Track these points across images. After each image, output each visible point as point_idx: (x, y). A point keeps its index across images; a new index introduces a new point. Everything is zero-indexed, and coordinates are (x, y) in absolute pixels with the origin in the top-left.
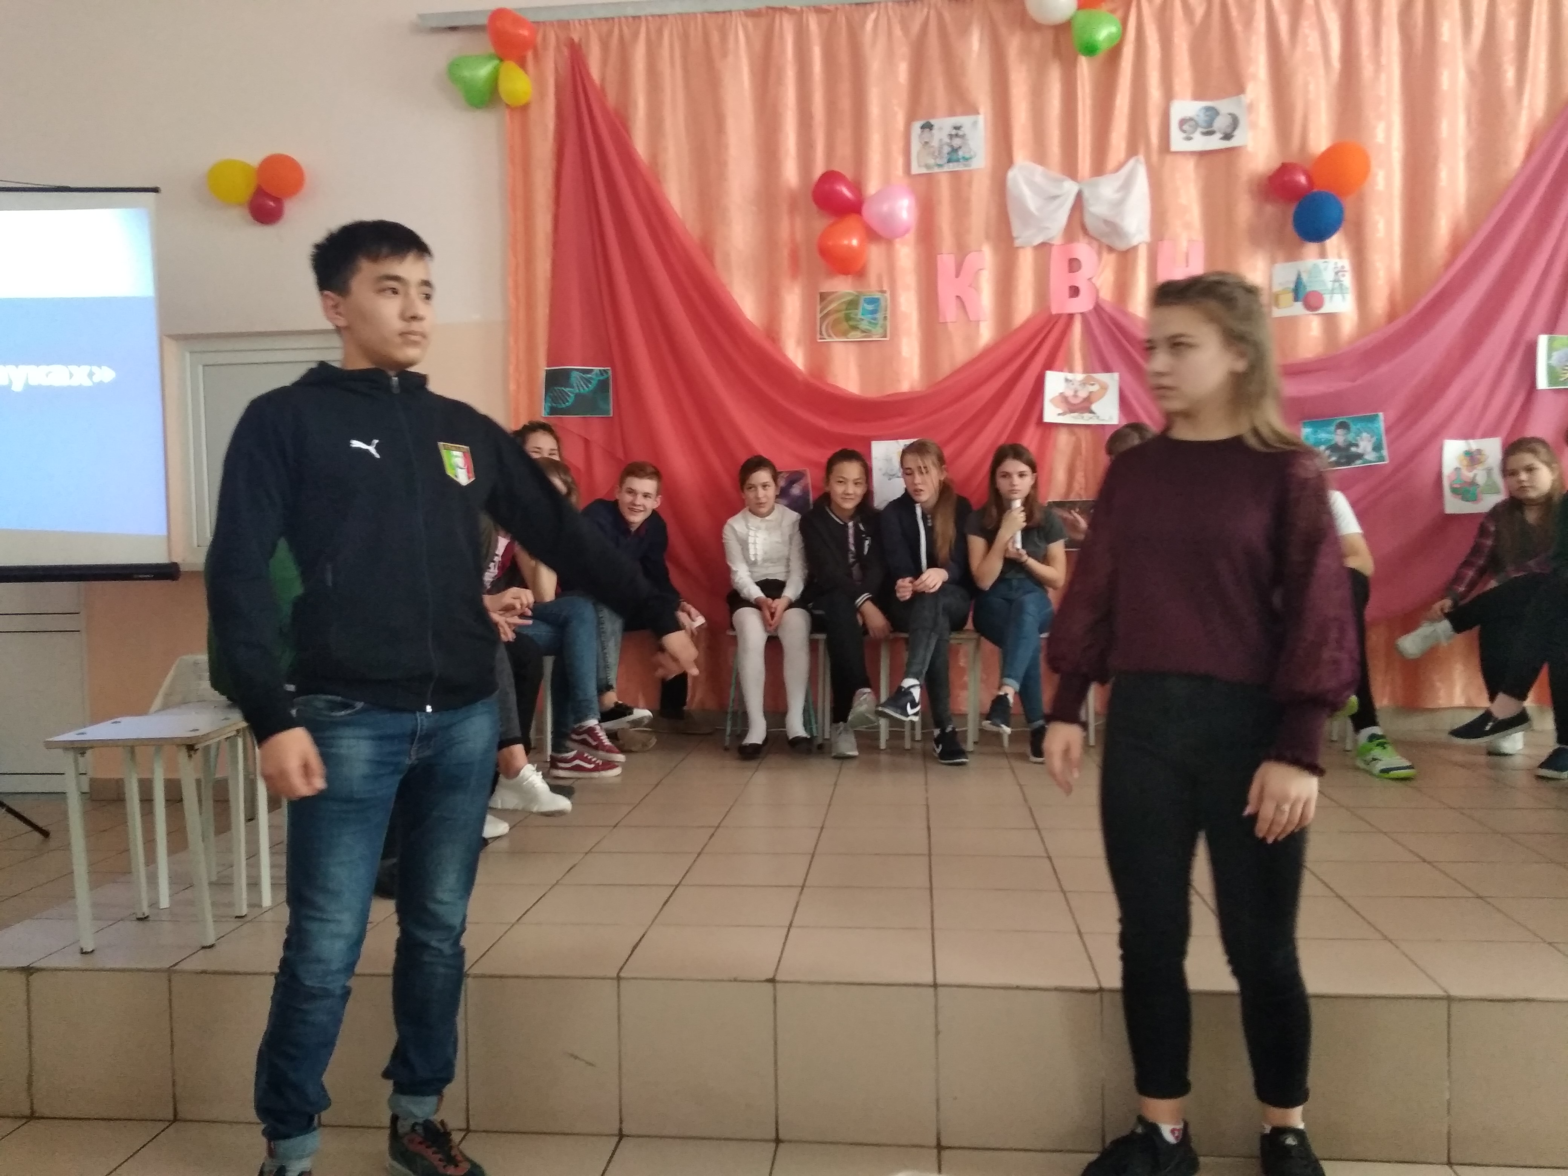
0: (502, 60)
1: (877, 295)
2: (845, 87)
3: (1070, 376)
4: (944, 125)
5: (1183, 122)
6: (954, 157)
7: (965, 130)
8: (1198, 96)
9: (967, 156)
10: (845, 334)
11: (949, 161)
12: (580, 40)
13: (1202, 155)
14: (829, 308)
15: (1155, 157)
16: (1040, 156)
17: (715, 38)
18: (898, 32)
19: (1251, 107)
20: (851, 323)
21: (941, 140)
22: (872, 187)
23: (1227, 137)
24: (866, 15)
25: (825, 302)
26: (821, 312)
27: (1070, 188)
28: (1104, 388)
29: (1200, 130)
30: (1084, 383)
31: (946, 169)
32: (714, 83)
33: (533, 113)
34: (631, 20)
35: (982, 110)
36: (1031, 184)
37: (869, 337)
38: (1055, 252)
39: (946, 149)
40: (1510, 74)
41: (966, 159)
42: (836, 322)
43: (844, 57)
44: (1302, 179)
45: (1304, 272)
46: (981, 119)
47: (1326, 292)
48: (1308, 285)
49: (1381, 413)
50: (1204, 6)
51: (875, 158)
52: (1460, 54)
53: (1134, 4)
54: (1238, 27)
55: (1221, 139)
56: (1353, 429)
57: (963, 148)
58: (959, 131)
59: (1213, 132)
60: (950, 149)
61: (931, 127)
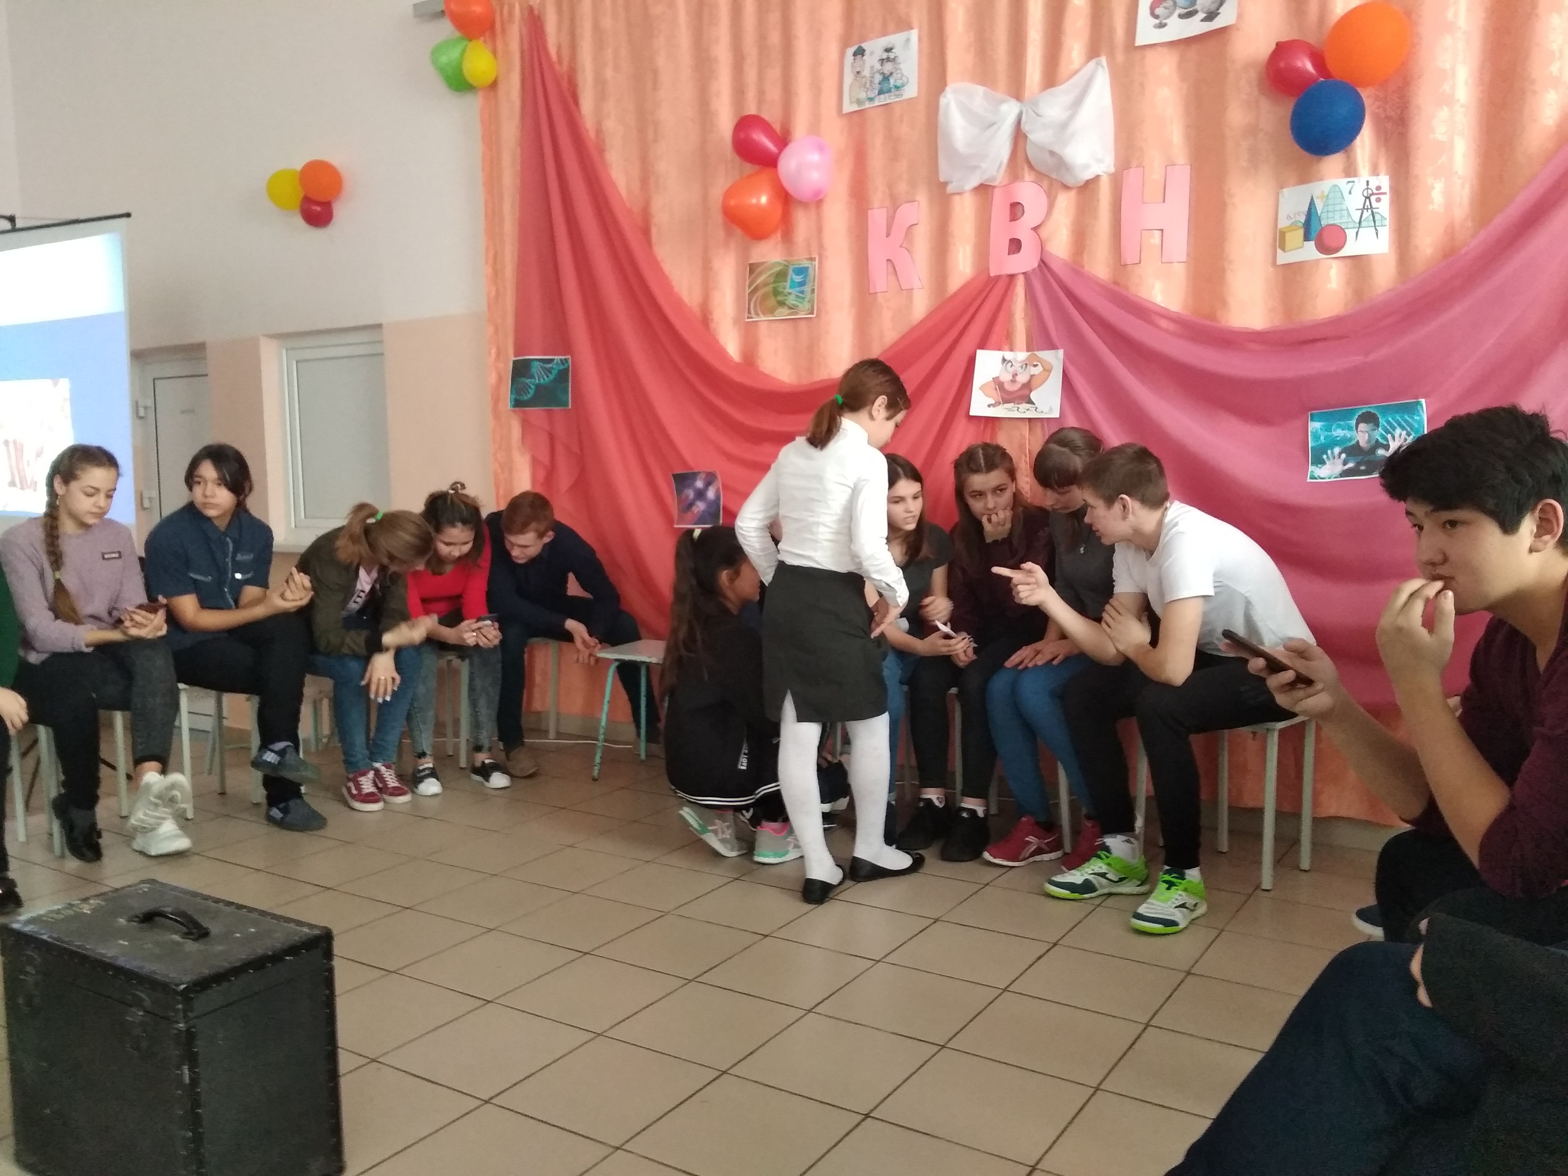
0: (468, 41)
1: (806, 264)
3: (1009, 355)
4: (875, 47)
5: (1156, 4)
7: (897, 51)
9: (899, 83)
10: (771, 311)
11: (881, 92)
12: (539, 5)
13: (1184, 44)
14: (759, 281)
15: (1120, 57)
16: (983, 72)
20: (780, 298)
21: (872, 67)
23: (1211, 16)
25: (753, 276)
26: (749, 287)
27: (1010, 110)
28: (1048, 370)
29: (1179, 11)
30: (1026, 365)
31: (877, 103)
33: (501, 89)
35: (915, 22)
36: (966, 112)
37: (796, 313)
38: (998, 195)
39: (878, 78)
41: (897, 88)
42: (765, 297)
44: (1307, 64)
45: (1317, 198)
46: (914, 34)
47: (1350, 225)
48: (1324, 216)
49: (1423, 401)
51: (802, 99)
55: (1202, 21)
56: (1382, 421)
57: (894, 75)
58: (890, 54)
59: (1195, 12)
60: (881, 77)
61: (863, 53)
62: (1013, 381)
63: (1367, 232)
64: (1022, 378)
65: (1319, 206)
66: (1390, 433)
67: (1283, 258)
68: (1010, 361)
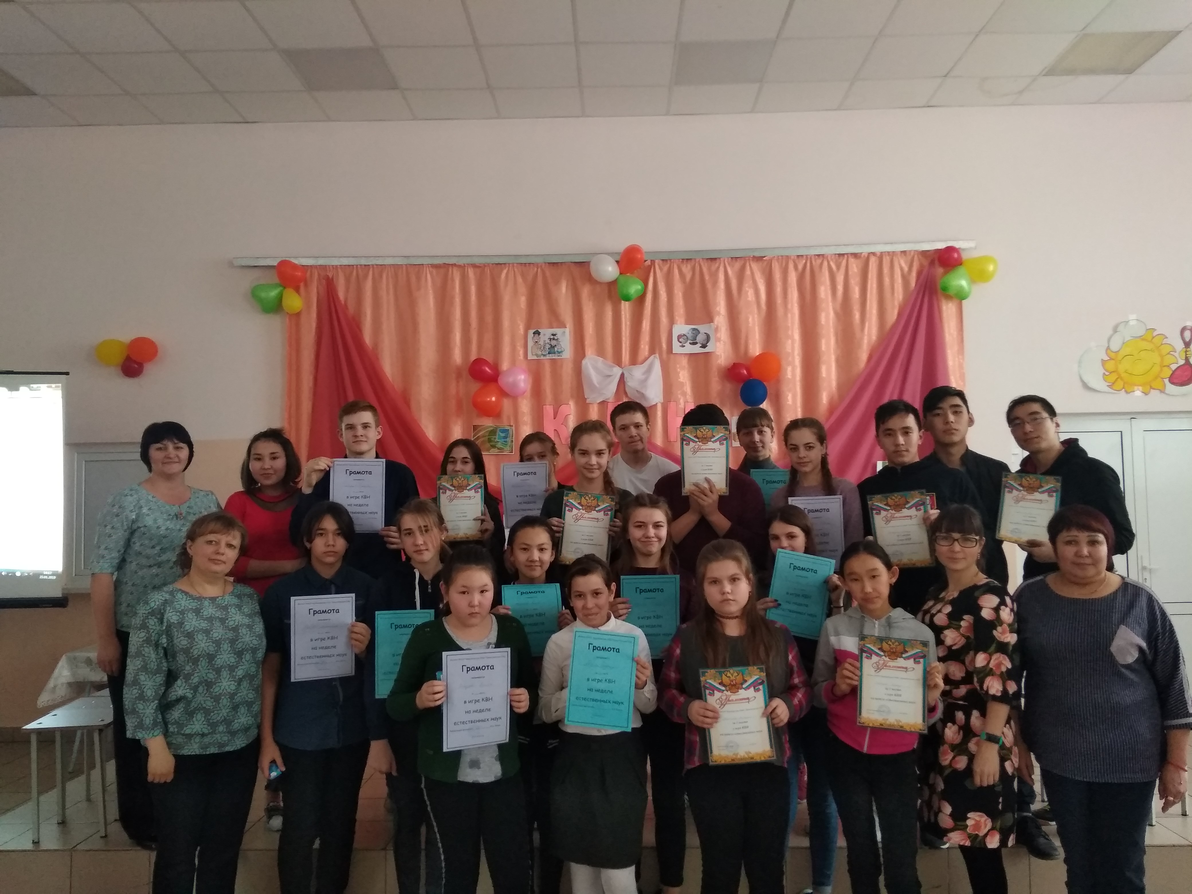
0: (285, 288)
1: (507, 428)
2: (489, 310)
4: (546, 333)
5: (679, 337)
6: (552, 351)
7: (558, 336)
8: (688, 323)
9: (560, 350)
11: (549, 353)
12: (333, 276)
13: (691, 355)
14: (479, 435)
15: (665, 355)
16: (600, 352)
17: (413, 279)
18: (520, 280)
19: (717, 330)
20: (492, 444)
22: (505, 366)
23: (704, 346)
24: (502, 271)
25: (476, 431)
27: (617, 371)
29: (689, 341)
32: (412, 304)
33: (304, 319)
34: (363, 267)
35: (568, 325)
36: (596, 368)
37: (503, 452)
39: (548, 346)
40: (857, 316)
41: (559, 353)
43: (488, 292)
44: (745, 372)
46: (567, 330)
50: (691, 273)
51: (506, 350)
52: (831, 304)
53: (652, 271)
54: (709, 286)
55: (700, 347)
57: (557, 346)
58: (555, 337)
59: (696, 343)
60: (550, 346)
61: (539, 333)
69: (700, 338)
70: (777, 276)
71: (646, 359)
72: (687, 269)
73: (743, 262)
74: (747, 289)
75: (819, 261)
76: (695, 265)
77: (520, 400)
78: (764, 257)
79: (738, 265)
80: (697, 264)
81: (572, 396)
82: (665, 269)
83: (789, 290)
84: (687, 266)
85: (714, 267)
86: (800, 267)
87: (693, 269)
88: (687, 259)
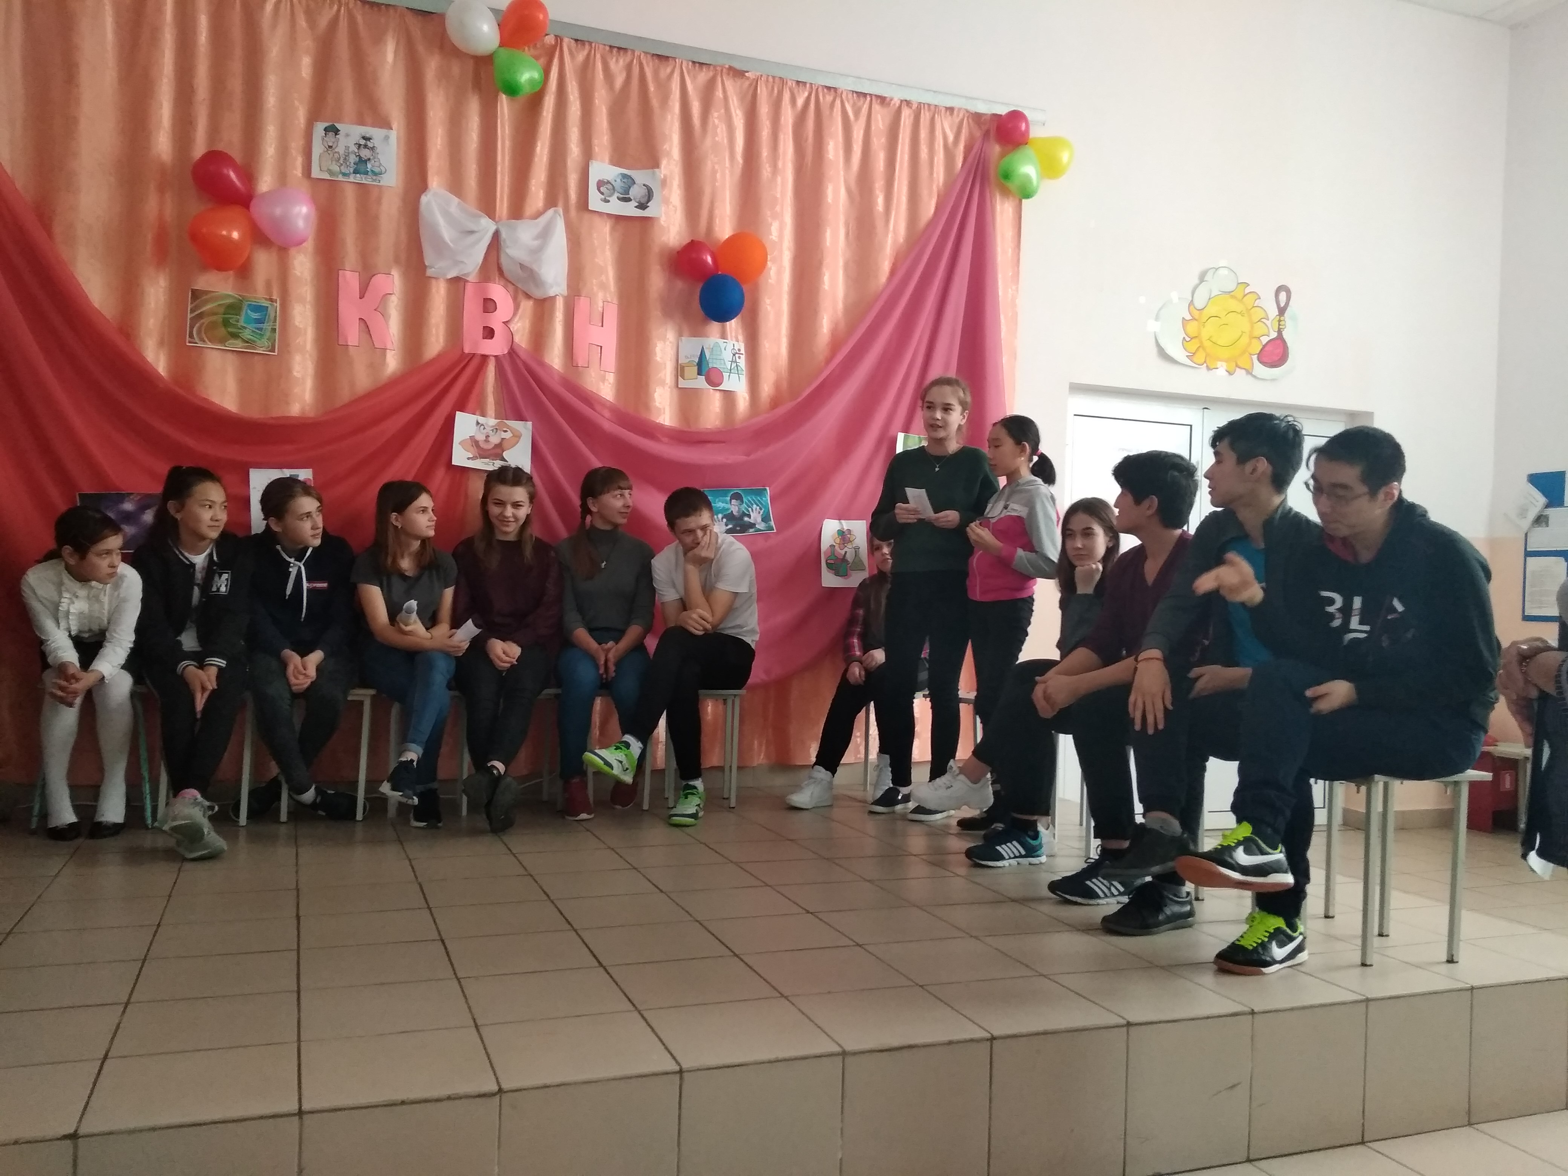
1: (265, 303)
3: (481, 420)
5: (600, 184)
6: (362, 168)
7: (376, 142)
8: (617, 161)
9: (377, 170)
10: (222, 341)
11: (356, 172)
13: (618, 218)
14: (204, 309)
15: (573, 212)
16: (456, 186)
18: (302, 23)
19: (664, 183)
20: (230, 330)
21: (347, 148)
22: (265, 183)
23: (642, 206)
25: (197, 302)
26: (192, 311)
27: (487, 226)
28: (517, 436)
29: (616, 195)
30: (496, 429)
31: (352, 179)
35: (395, 126)
36: (446, 214)
37: (254, 348)
38: (470, 290)
39: (353, 159)
40: (880, 200)
41: (375, 174)
42: (212, 326)
44: (709, 259)
45: (707, 348)
46: (393, 135)
47: (726, 370)
48: (710, 361)
49: (768, 488)
50: (624, 75)
51: (270, 150)
52: (842, 173)
53: (557, 53)
54: (655, 103)
55: (636, 207)
56: (745, 500)
57: (372, 161)
58: (368, 142)
59: (629, 199)
60: (357, 159)
61: (336, 131)
62: (487, 440)
63: (734, 376)
64: (495, 440)
65: (707, 354)
66: (750, 507)
67: (683, 384)
68: (482, 425)
69: (636, 192)
70: (764, 110)
71: (538, 215)
72: (617, 65)
73: (711, 74)
74: (716, 121)
75: (829, 98)
76: (632, 61)
77: (293, 251)
78: (748, 72)
79: (703, 76)
80: (635, 61)
81: (397, 261)
82: (581, 57)
83: (781, 137)
84: (617, 61)
85: (665, 70)
86: (800, 102)
87: (629, 68)
88: (619, 49)
